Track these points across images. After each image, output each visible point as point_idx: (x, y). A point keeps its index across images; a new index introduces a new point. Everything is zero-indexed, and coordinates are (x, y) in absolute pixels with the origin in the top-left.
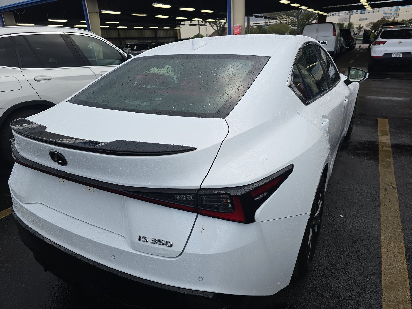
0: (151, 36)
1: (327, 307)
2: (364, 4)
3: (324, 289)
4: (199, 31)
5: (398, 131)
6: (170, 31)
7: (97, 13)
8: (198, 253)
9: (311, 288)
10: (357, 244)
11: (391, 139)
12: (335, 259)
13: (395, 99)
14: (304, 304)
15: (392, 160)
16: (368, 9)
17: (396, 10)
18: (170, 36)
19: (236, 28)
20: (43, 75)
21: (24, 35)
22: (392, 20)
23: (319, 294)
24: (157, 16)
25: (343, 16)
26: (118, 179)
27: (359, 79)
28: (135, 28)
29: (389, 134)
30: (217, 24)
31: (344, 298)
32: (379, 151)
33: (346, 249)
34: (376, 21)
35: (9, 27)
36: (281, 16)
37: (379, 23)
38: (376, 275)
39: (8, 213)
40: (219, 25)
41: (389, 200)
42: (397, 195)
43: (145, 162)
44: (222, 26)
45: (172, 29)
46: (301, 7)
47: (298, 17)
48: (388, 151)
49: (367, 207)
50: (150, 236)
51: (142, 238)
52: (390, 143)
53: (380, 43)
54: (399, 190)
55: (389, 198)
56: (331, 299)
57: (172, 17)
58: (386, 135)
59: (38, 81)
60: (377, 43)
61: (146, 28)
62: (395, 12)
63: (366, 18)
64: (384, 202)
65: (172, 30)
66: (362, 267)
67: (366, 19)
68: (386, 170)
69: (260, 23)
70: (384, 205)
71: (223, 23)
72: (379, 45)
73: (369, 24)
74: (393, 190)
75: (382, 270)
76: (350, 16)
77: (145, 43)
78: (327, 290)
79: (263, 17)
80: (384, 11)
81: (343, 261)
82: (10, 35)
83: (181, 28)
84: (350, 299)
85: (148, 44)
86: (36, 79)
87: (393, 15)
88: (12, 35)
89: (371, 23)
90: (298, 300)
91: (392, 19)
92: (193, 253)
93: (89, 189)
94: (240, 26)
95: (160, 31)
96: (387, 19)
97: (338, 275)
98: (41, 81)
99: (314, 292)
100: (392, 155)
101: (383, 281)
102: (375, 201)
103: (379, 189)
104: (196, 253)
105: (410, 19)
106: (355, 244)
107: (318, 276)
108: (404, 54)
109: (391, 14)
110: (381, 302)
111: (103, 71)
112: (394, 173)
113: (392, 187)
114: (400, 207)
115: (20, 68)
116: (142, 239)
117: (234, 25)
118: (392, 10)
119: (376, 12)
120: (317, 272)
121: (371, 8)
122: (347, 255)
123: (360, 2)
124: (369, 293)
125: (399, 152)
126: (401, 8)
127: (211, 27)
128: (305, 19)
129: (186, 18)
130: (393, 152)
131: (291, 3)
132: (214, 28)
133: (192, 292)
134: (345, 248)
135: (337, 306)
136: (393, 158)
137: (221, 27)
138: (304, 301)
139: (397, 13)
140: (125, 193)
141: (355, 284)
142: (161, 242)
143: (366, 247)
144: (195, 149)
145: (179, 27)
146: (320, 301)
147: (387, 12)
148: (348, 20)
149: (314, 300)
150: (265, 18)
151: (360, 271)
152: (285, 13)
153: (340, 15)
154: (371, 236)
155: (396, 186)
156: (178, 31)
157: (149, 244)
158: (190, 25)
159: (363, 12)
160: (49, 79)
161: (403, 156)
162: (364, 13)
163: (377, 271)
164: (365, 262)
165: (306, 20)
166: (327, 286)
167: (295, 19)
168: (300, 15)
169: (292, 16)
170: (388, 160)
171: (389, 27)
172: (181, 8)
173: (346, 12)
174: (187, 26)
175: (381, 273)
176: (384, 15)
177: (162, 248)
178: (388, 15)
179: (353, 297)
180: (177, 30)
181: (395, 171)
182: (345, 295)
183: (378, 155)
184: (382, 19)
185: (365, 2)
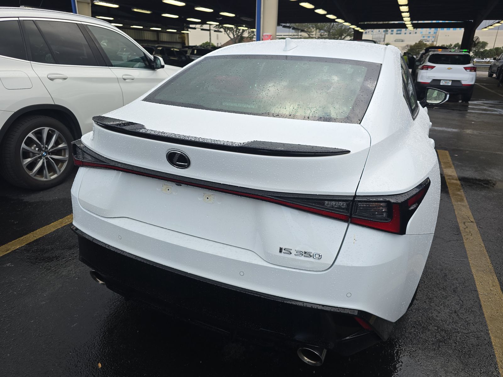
0: (152, 39)
1: (436, 340)
2: (406, 23)
3: (428, 323)
4: (210, 38)
5: (462, 164)
6: (176, 35)
7: (89, 3)
8: (351, 265)
9: (414, 321)
10: (449, 277)
11: (456, 171)
12: (430, 293)
13: (450, 130)
14: (411, 338)
15: (463, 193)
16: (409, 29)
17: (434, 33)
18: (176, 41)
19: (266, 37)
20: (58, 73)
21: (35, 20)
22: (431, 44)
23: (424, 327)
24: (164, 15)
25: (377, 35)
26: (261, 183)
27: (437, 101)
28: (132, 27)
29: (453, 167)
30: (233, 32)
31: (450, 331)
32: (447, 183)
33: (440, 282)
34: (413, 43)
35: (16, 9)
36: (309, 28)
37: (417, 46)
38: (477, 307)
39: (24, 243)
40: (236, 33)
41: (470, 234)
42: (477, 229)
43: (299, 163)
44: (239, 34)
45: (179, 32)
46: (337, 20)
47: (329, 32)
48: (457, 184)
49: (450, 241)
50: (295, 248)
51: (284, 249)
52: (456, 175)
53: (427, 67)
54: (478, 224)
55: (470, 232)
56: (438, 332)
57: (183, 17)
58: (450, 167)
59: (52, 79)
60: (425, 68)
61: (147, 28)
62: (434, 36)
63: (403, 39)
64: (466, 236)
65: (178, 34)
66: (460, 300)
67: (402, 41)
68: (459, 203)
69: (282, 35)
70: (467, 239)
71: (241, 31)
72: (427, 70)
73: (406, 46)
74: (471, 223)
75: (482, 303)
76: (385, 36)
77: (150, 47)
78: (431, 324)
79: (292, 28)
80: (421, 33)
81: (439, 294)
82: (17, 19)
83: (190, 32)
84: (456, 332)
85: (153, 48)
86: (50, 76)
87: (431, 38)
88: (20, 19)
89: (407, 46)
90: (403, 334)
91: (430, 42)
92: (345, 265)
93: (208, 198)
94: (271, 36)
95: (163, 33)
96: (425, 43)
97: (438, 309)
98: (55, 80)
99: (418, 325)
100: (461, 188)
101: (485, 313)
102: (456, 234)
103: (457, 222)
104: (349, 265)
105: (449, 44)
106: (448, 277)
107: (418, 310)
108: (453, 81)
109: (429, 37)
110: (489, 334)
111: (126, 74)
112: (468, 206)
113: (470, 221)
114: (483, 241)
115: (29, 62)
116: (283, 251)
117: (264, 34)
118: (430, 33)
119: (413, 34)
120: (415, 305)
121: (412, 28)
122: (442, 288)
123: (403, 20)
124: (474, 325)
125: (468, 186)
126: (440, 30)
127: (226, 35)
128: (337, 34)
129: (200, 21)
130: (462, 184)
131: (328, 14)
132: (230, 35)
133: (339, 310)
134: (438, 282)
135: (445, 338)
136: (463, 191)
137: (238, 36)
138: (410, 335)
139: (435, 36)
140: (270, 198)
141: (458, 317)
142: (307, 254)
143: (459, 281)
144: (349, 152)
145: (188, 31)
146: (426, 334)
147: (425, 34)
148: (383, 40)
149: (420, 333)
150: (294, 28)
151: (459, 305)
152: (316, 26)
153: (374, 33)
154: (461, 270)
155: (474, 220)
156: (186, 36)
157: (292, 256)
158: (202, 29)
159: (399, 32)
160: (65, 79)
161: (474, 189)
162: (400, 34)
163: (477, 304)
164: (462, 295)
165: (338, 36)
166: (430, 319)
167: (326, 33)
168: (332, 29)
169: (323, 30)
170: (459, 193)
171: (437, 50)
172: (196, 7)
173: (381, 31)
174: (198, 30)
175: (481, 306)
176: (422, 38)
177: (308, 260)
178: (425, 38)
179: (459, 329)
180: (185, 34)
181: (469, 204)
182: (451, 328)
183: (447, 187)
184: (420, 42)
185: (408, 20)
